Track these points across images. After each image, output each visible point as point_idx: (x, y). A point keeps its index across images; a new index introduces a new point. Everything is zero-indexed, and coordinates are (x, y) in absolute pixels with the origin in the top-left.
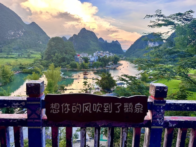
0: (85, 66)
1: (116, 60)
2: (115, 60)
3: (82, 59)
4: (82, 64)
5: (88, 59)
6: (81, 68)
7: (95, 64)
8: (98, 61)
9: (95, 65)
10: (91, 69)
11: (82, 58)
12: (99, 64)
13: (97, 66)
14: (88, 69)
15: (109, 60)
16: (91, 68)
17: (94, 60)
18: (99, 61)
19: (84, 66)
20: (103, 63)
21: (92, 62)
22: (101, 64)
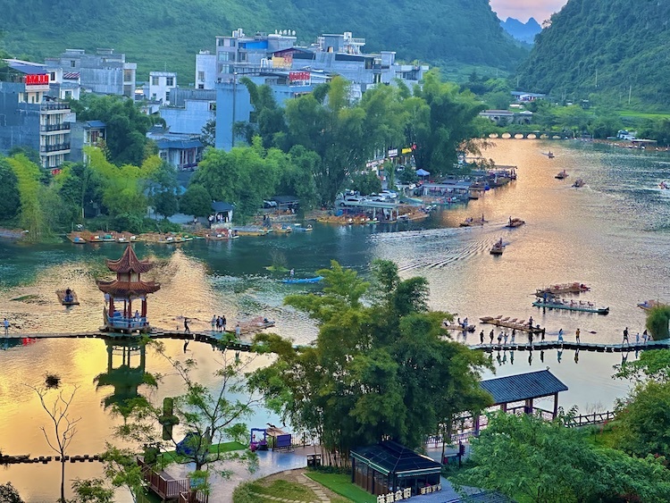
0: (107, 192)
1: (445, 132)
2: (434, 127)
3: (69, 117)
4: (78, 171)
5: (144, 119)
6: (65, 223)
7: (225, 170)
8: (257, 139)
9: (224, 182)
10: (176, 229)
11: (69, 104)
12: (259, 174)
13: (244, 196)
14: (149, 225)
15: (370, 127)
16: (177, 219)
17: (211, 127)
18: (267, 145)
19: (98, 199)
20: (306, 165)
21: (190, 151)
22: (291, 168)
